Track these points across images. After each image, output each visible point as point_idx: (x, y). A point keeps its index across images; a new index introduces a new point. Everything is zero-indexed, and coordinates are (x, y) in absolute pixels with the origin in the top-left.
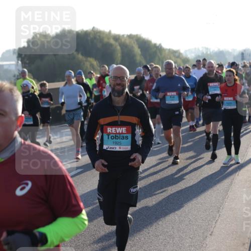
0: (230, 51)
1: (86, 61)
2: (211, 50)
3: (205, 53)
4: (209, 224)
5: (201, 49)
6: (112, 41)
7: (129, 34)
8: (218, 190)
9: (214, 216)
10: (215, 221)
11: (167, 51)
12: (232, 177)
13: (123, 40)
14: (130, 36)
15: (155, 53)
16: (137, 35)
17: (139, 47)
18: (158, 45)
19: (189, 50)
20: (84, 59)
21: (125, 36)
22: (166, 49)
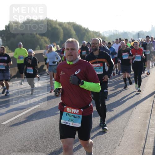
0: (131, 32)
1: (42, 38)
2: (119, 32)
3: (115, 33)
4: (117, 139)
5: (113, 31)
6: (58, 26)
7: (68, 22)
8: (123, 118)
9: (121, 134)
10: (121, 137)
11: (92, 33)
12: (132, 110)
13: (64, 25)
14: (69, 23)
15: (84, 33)
16: (73, 23)
17: (75, 30)
18: (86, 29)
19: (106, 31)
20: (40, 37)
21: (66, 23)
22: (92, 31)
